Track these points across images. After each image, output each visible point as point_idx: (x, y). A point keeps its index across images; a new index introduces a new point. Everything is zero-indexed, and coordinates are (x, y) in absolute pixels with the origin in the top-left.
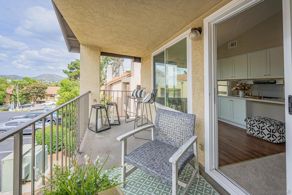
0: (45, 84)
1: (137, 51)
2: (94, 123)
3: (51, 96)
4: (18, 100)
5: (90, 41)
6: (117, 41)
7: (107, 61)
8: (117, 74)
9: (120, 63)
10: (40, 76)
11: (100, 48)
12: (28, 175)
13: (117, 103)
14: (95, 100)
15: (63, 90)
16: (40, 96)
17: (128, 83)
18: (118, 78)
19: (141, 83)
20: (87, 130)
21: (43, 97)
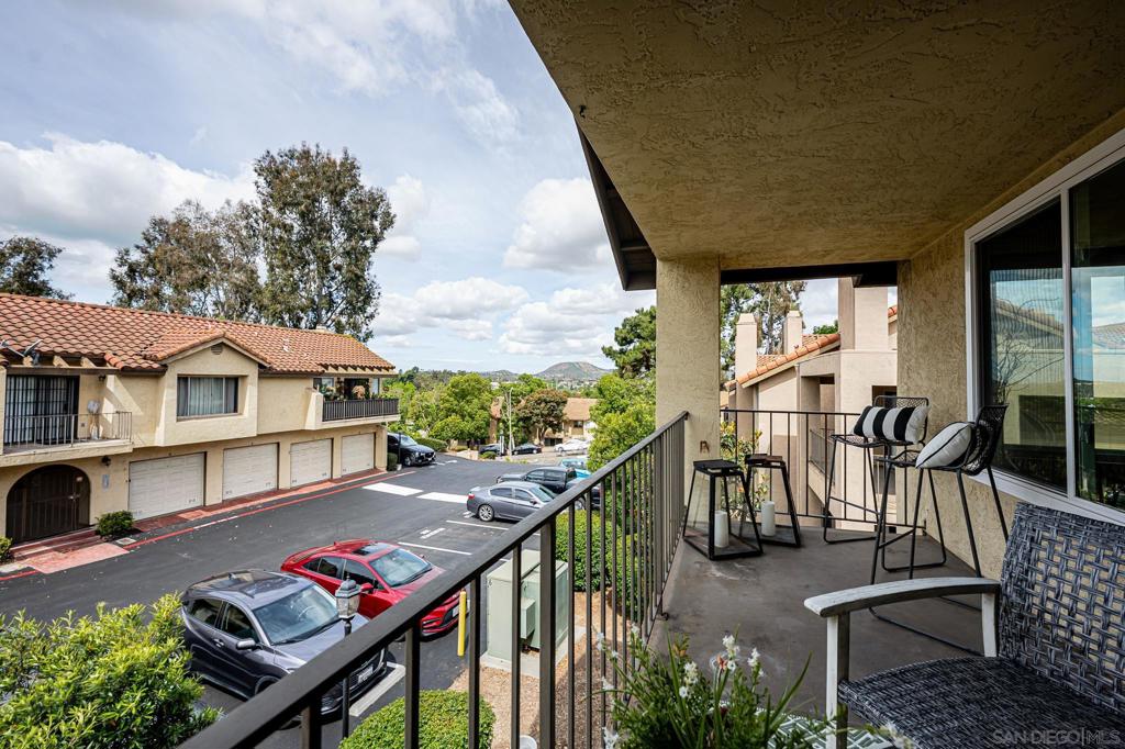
0: (562, 390)
1: (880, 236)
2: (701, 523)
3: (577, 425)
4: (510, 433)
5: (688, 240)
6: (788, 216)
7: (737, 299)
8: (776, 344)
9: (788, 299)
10: (550, 370)
11: (721, 257)
12: (533, 633)
13: (785, 460)
14: (704, 445)
15: (604, 407)
16: (551, 425)
17: (829, 379)
18: (780, 358)
19: (900, 377)
20: (681, 544)
21: (556, 427)
